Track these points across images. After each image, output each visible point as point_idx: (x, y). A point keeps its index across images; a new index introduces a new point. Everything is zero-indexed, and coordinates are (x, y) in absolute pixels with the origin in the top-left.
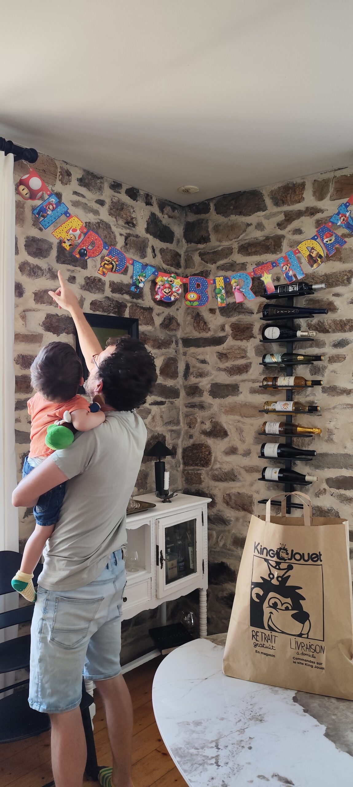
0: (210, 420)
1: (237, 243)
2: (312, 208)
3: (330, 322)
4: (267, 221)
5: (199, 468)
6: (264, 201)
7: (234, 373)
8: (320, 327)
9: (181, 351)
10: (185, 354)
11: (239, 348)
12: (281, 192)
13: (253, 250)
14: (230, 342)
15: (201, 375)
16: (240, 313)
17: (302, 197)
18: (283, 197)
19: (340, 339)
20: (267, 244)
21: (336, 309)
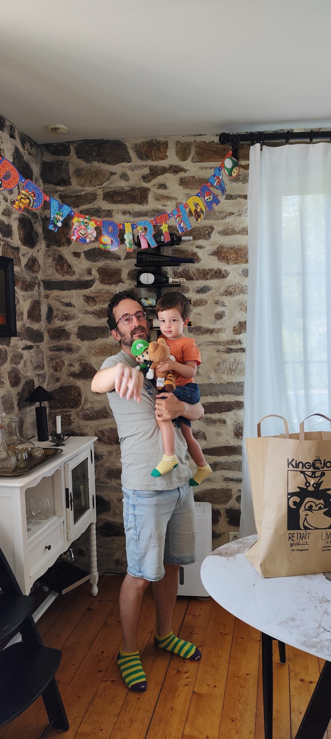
0: (80, 362)
1: (102, 190)
2: (176, 166)
3: (194, 270)
4: (132, 172)
5: (67, 410)
6: (128, 152)
7: (102, 316)
8: (186, 275)
9: (43, 294)
10: (47, 297)
11: (108, 291)
12: (145, 147)
13: (119, 199)
14: (98, 286)
15: (67, 318)
16: (107, 258)
17: (166, 155)
18: (147, 152)
19: (202, 286)
20: (133, 194)
21: (199, 259)
